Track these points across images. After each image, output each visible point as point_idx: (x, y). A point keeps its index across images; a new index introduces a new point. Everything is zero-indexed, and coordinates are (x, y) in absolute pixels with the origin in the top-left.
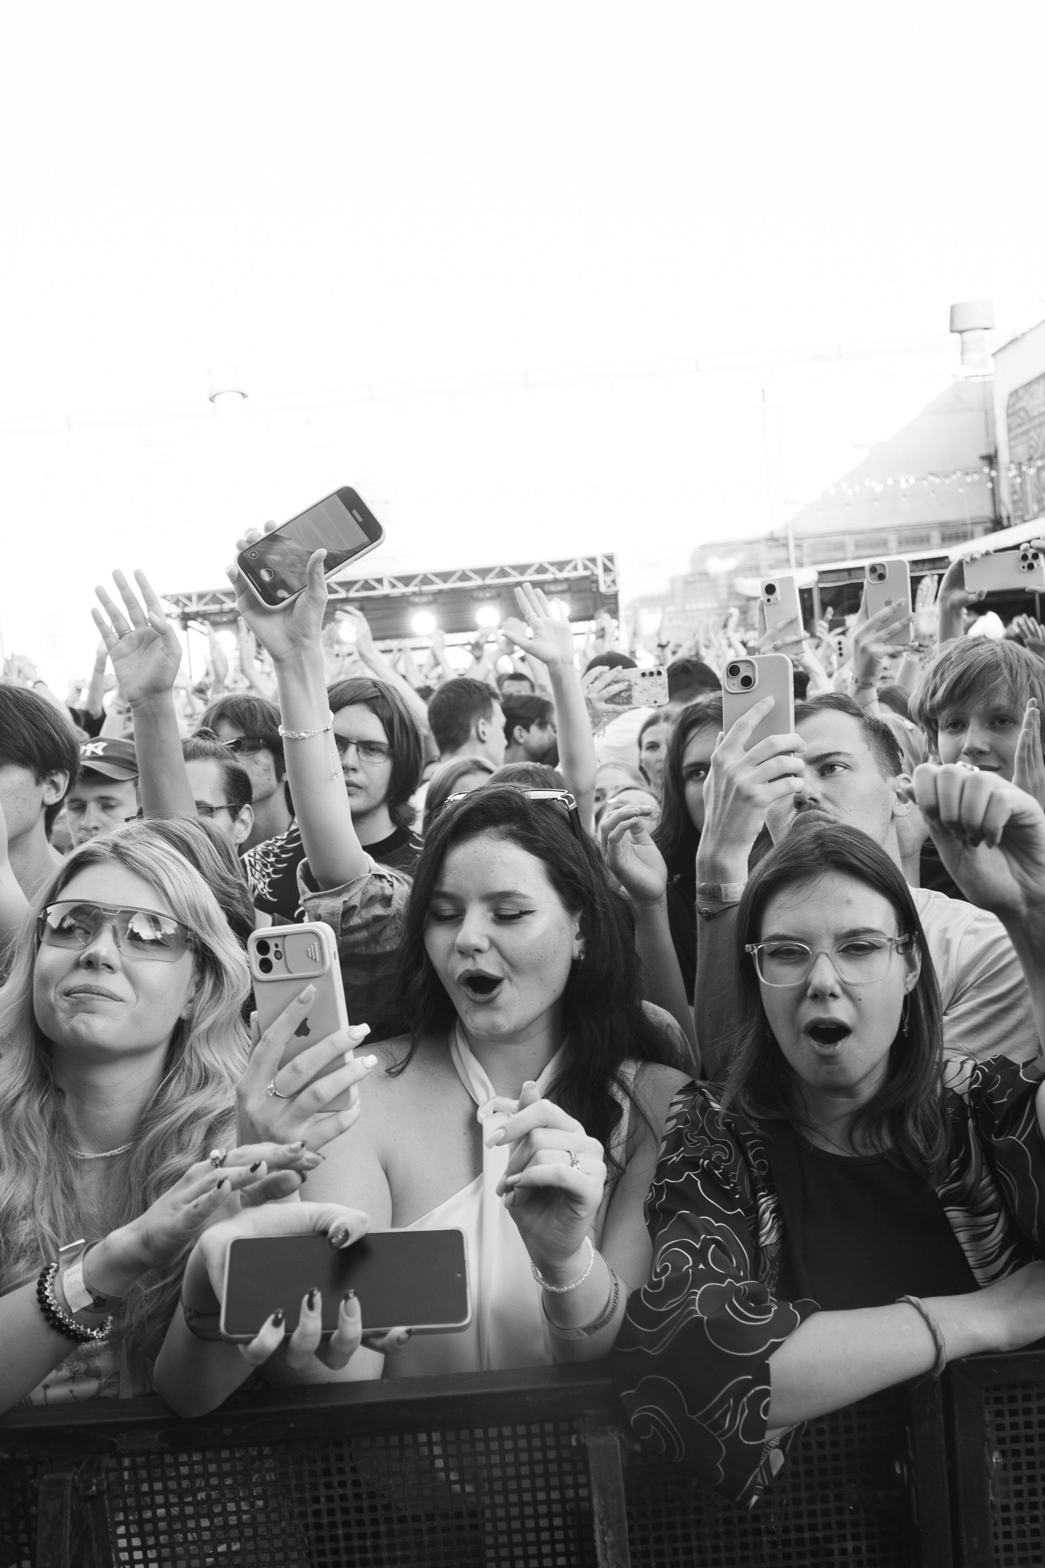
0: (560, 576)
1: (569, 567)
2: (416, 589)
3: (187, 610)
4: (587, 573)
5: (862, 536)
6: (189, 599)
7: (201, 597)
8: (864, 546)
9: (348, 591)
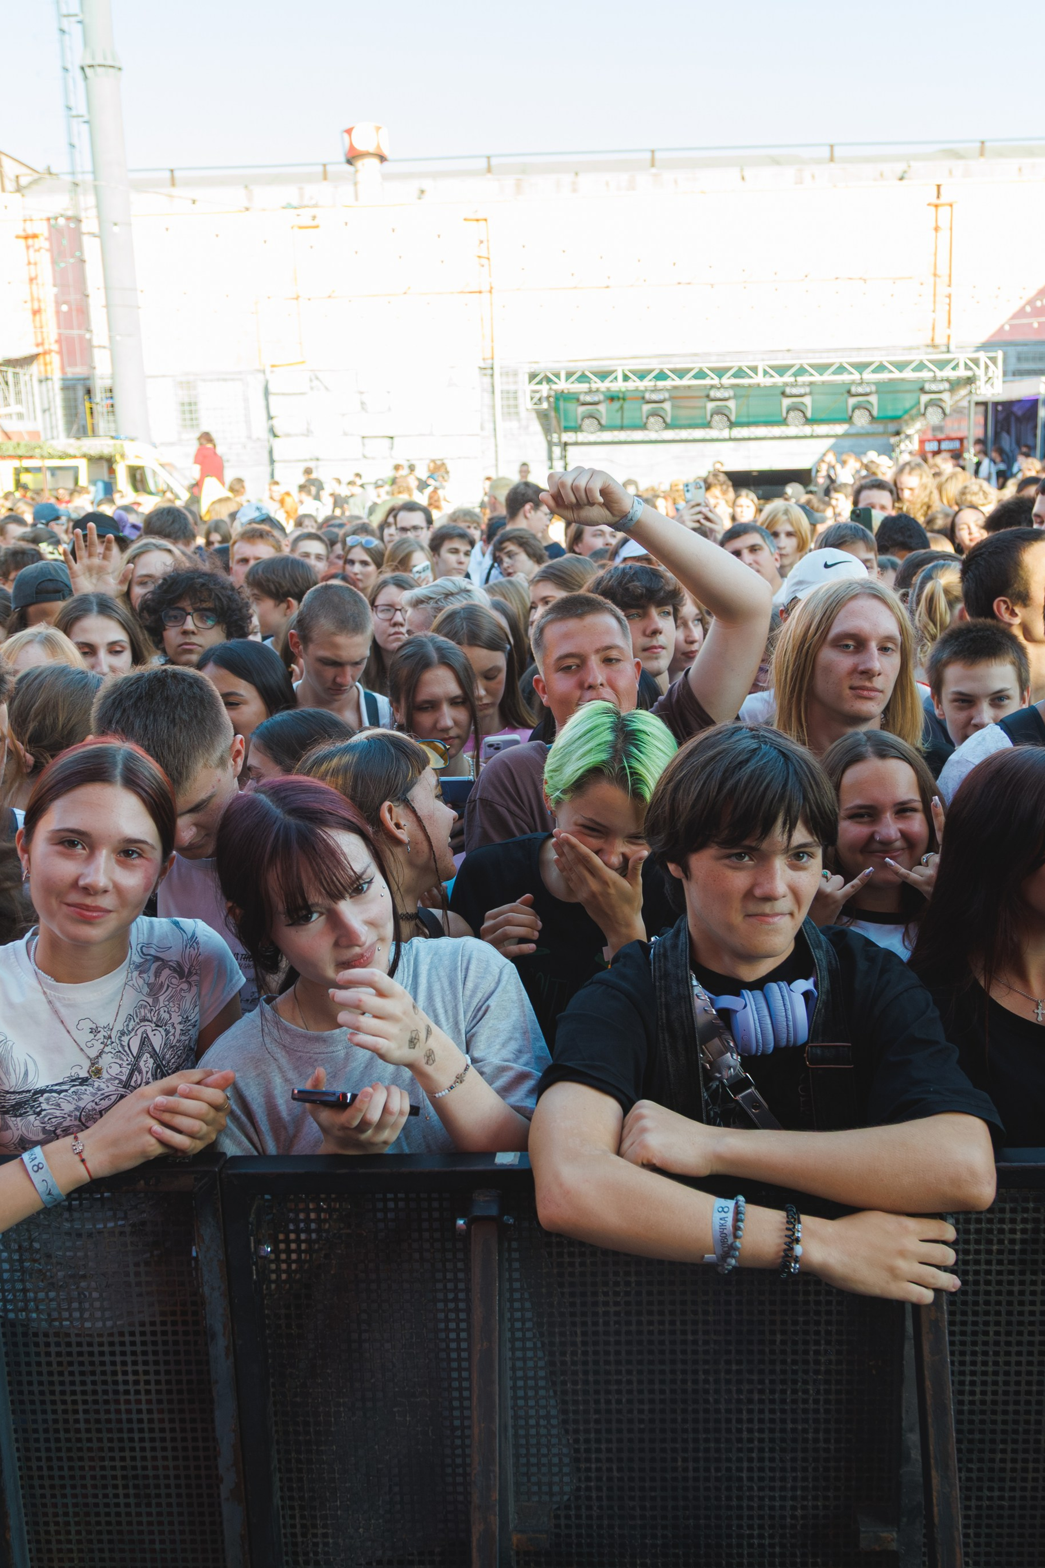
0: (940, 374)
1: (952, 364)
2: (792, 379)
3: (554, 387)
4: (969, 374)
5: (1025, 349)
6: (557, 376)
7: (569, 375)
8: (1027, 359)
9: (720, 377)
